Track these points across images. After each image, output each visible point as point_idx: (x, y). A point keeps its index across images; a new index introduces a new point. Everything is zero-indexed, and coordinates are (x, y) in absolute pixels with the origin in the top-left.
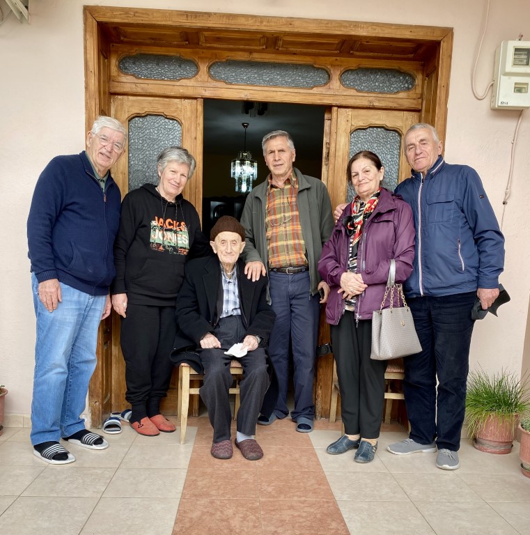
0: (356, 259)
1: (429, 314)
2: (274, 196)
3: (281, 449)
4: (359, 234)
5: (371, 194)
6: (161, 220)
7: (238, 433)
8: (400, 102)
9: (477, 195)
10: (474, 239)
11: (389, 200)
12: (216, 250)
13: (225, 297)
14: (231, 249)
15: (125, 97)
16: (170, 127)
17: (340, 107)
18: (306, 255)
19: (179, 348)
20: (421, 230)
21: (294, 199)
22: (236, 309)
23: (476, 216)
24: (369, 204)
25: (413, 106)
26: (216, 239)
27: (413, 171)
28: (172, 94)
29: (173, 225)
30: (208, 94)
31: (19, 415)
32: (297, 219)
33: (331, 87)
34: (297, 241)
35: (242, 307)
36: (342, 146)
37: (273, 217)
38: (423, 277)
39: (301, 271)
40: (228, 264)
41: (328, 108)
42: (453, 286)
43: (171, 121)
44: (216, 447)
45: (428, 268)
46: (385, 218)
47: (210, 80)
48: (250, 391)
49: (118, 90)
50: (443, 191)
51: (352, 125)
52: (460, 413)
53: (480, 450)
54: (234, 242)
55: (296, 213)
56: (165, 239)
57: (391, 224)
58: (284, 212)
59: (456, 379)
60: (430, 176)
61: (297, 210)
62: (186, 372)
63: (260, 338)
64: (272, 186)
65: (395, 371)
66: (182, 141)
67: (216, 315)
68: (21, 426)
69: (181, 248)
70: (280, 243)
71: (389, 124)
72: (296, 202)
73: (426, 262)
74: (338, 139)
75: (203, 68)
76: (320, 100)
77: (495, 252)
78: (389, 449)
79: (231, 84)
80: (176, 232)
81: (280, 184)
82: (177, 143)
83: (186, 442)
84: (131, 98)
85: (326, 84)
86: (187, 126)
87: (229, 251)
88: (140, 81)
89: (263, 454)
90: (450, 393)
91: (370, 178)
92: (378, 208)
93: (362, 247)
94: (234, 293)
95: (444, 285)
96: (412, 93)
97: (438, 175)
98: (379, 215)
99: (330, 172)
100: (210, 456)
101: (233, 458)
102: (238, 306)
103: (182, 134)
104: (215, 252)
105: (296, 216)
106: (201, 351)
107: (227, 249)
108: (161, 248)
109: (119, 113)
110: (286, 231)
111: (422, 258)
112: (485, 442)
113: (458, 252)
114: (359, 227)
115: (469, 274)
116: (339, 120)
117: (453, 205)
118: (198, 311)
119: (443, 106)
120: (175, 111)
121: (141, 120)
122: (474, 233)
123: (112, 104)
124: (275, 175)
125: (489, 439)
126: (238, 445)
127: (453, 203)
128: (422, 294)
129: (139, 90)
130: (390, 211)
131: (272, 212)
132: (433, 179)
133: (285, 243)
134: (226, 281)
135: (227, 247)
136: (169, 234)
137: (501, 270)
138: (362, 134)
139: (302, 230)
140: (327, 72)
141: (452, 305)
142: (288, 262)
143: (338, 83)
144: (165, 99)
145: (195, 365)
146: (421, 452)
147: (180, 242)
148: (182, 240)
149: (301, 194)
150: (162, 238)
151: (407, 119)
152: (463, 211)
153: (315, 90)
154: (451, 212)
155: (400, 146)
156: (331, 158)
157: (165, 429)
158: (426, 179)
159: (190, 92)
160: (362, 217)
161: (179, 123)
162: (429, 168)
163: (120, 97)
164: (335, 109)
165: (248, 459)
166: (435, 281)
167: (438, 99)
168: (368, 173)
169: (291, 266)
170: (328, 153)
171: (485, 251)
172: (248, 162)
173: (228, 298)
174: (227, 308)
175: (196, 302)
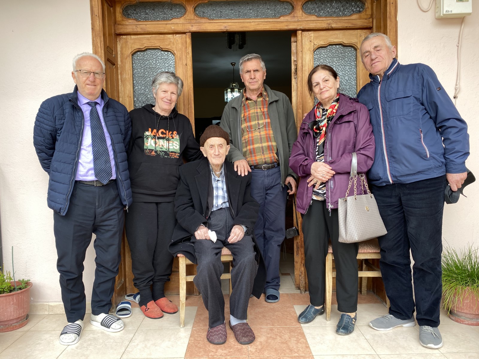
0: (323, 155)
1: (400, 200)
2: (248, 107)
3: (272, 330)
4: (325, 135)
5: (331, 99)
6: (155, 131)
7: (231, 316)
8: (354, 22)
9: (434, 88)
10: (436, 127)
11: (348, 104)
12: (206, 153)
13: (215, 193)
14: (219, 152)
15: (129, 36)
16: (166, 57)
17: (303, 30)
18: (277, 154)
19: (176, 240)
20: (383, 124)
21: (266, 110)
22: (224, 202)
23: (436, 107)
24: (331, 110)
25: (366, 24)
26: (205, 144)
27: (371, 75)
28: (166, 31)
29: (166, 134)
30: (195, 29)
31: (45, 304)
32: (269, 125)
33: (295, 15)
34: (270, 144)
35: (230, 200)
36: (307, 62)
37: (248, 124)
38: (389, 166)
39: (274, 167)
40: (217, 165)
41: (293, 32)
42: (419, 172)
43: (166, 53)
44: (211, 332)
45: (394, 157)
46: (346, 119)
47: (196, 18)
48: (241, 278)
49: (122, 31)
50: (401, 88)
51: (314, 44)
52: (437, 290)
53: (457, 321)
54: (220, 146)
55: (268, 120)
56: (157, 146)
57: (352, 124)
58: (258, 120)
59: (432, 259)
60: (387, 77)
61: (269, 118)
62: (183, 262)
63: (246, 227)
64: (247, 99)
65: (371, 251)
66: (175, 68)
67: (208, 208)
68: (47, 313)
69: (172, 152)
70: (256, 146)
71: (346, 41)
72: (267, 111)
73: (391, 153)
74: (304, 56)
75: (190, 9)
76: (287, 26)
77: (459, 138)
78: (371, 325)
79: (213, 19)
80: (168, 140)
81: (254, 97)
82: (172, 70)
83: (185, 325)
84: (133, 37)
85: (290, 14)
86: (179, 55)
87: (217, 153)
88: (140, 23)
89: (254, 338)
90: (426, 272)
91: (329, 86)
92: (339, 111)
93: (328, 145)
94: (223, 189)
95: (412, 172)
96: (363, 15)
97: (394, 75)
98: (341, 117)
99: (299, 84)
100: (206, 340)
101: (227, 342)
102: (226, 200)
103: (176, 62)
104: (205, 156)
105: (268, 123)
106: (196, 242)
107: (215, 152)
108: (153, 153)
109: (124, 49)
110: (261, 135)
111: (387, 150)
112: (461, 314)
113: (421, 141)
114: (324, 129)
115: (434, 161)
116: (303, 41)
117: (412, 100)
118: (193, 206)
119: (393, 20)
120: (169, 44)
121: (142, 53)
122: (435, 123)
123: (118, 43)
124: (250, 89)
125: (465, 311)
126: (232, 328)
127: (412, 97)
128: (391, 182)
129: (139, 30)
130: (350, 113)
131: (248, 120)
132: (390, 80)
133: (260, 145)
134: (215, 179)
135: (215, 150)
136: (161, 142)
137: (468, 154)
138: (323, 51)
139: (273, 134)
140: (291, 4)
141: (421, 191)
142: (264, 160)
143: (301, 12)
144: (161, 36)
145: (190, 255)
146: (402, 326)
147: (171, 147)
148: (173, 145)
149: (271, 105)
150: (154, 145)
151: (361, 36)
152: (422, 104)
153: (282, 19)
154: (411, 105)
155: (356, 58)
156: (299, 73)
157: (169, 311)
158: (383, 81)
159: (180, 28)
160: (326, 121)
161: (172, 54)
162: (385, 70)
163: (124, 37)
164: (300, 32)
165: (241, 343)
166: (402, 169)
167: (388, 14)
168: (327, 82)
169: (266, 163)
170: (296, 69)
171: (449, 139)
172: (236, 90)
173: (218, 194)
174: (217, 203)
175: (191, 199)
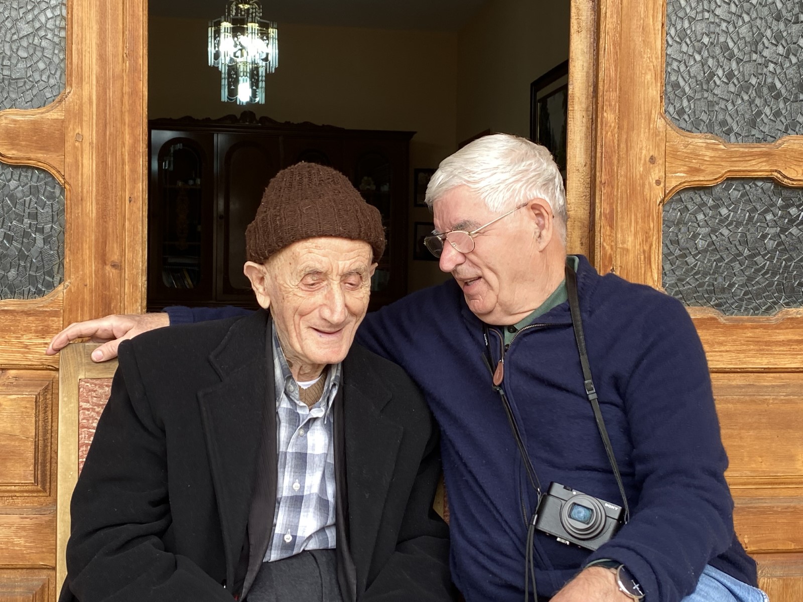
13: (287, 483)
22: (321, 529)
54: (353, 278)
107: (327, 305)
172: (253, 26)
173: (302, 487)
174: (293, 527)
175: (164, 500)
